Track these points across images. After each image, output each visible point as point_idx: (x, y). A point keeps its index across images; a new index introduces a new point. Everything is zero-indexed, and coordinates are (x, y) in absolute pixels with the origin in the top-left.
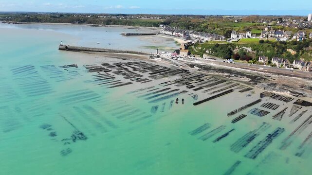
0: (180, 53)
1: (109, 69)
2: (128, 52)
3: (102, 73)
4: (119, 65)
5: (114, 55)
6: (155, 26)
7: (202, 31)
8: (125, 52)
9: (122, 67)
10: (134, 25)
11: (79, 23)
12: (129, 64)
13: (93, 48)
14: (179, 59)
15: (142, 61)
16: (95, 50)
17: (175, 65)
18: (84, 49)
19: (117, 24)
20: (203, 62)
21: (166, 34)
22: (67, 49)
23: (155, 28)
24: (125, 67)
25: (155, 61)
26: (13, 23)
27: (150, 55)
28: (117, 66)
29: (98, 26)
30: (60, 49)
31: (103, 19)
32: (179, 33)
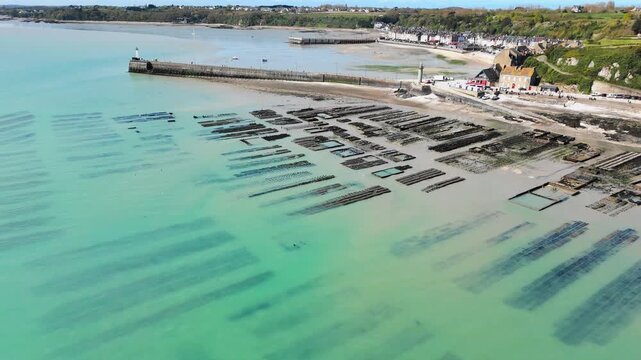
0: (503, 77)
1: (281, 130)
2: (325, 78)
3: (258, 141)
4: (309, 115)
5: (284, 86)
6: (363, 27)
7: (494, 32)
8: (316, 78)
9: (321, 124)
10: (313, 26)
11: (188, 22)
12: (339, 113)
13: (222, 68)
14: (503, 97)
15: (379, 105)
16: (228, 73)
17: (501, 118)
18: (199, 70)
19: (273, 25)
20: (604, 109)
21: (401, 41)
22: (151, 69)
23: (365, 30)
24: (333, 123)
25: (419, 105)
26: (46, 22)
27: (395, 85)
28: (304, 118)
29: (231, 28)
30: (132, 70)
31: (241, 13)
32: (437, 38)
